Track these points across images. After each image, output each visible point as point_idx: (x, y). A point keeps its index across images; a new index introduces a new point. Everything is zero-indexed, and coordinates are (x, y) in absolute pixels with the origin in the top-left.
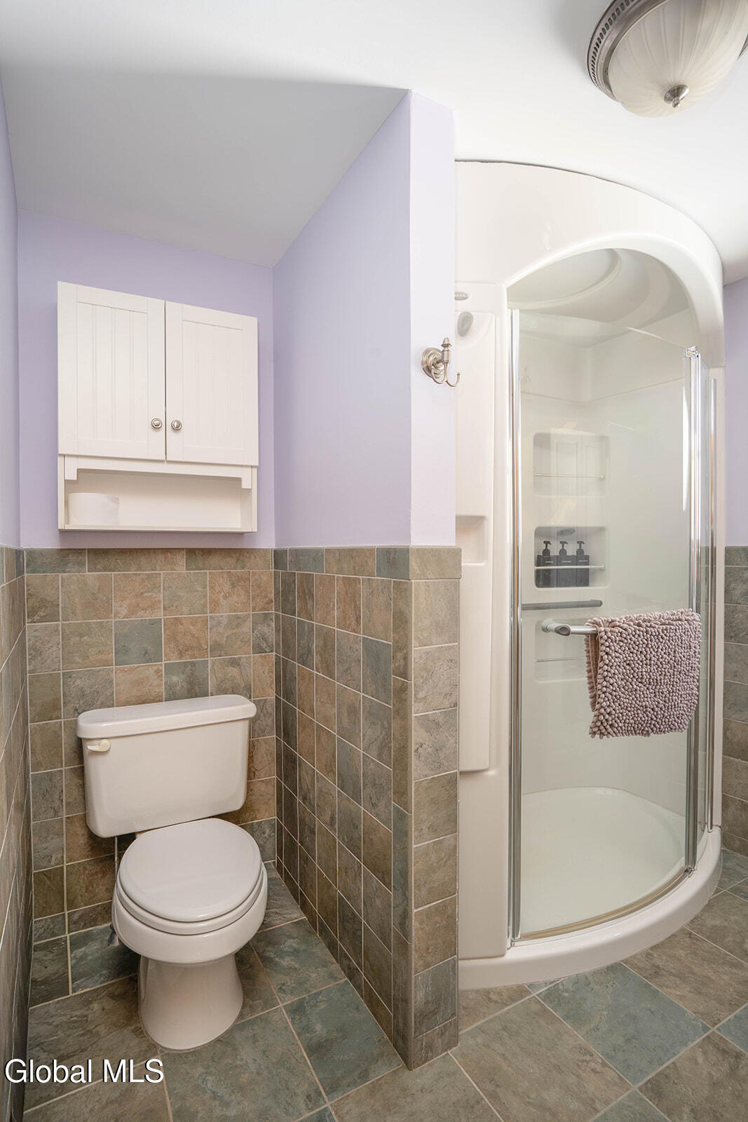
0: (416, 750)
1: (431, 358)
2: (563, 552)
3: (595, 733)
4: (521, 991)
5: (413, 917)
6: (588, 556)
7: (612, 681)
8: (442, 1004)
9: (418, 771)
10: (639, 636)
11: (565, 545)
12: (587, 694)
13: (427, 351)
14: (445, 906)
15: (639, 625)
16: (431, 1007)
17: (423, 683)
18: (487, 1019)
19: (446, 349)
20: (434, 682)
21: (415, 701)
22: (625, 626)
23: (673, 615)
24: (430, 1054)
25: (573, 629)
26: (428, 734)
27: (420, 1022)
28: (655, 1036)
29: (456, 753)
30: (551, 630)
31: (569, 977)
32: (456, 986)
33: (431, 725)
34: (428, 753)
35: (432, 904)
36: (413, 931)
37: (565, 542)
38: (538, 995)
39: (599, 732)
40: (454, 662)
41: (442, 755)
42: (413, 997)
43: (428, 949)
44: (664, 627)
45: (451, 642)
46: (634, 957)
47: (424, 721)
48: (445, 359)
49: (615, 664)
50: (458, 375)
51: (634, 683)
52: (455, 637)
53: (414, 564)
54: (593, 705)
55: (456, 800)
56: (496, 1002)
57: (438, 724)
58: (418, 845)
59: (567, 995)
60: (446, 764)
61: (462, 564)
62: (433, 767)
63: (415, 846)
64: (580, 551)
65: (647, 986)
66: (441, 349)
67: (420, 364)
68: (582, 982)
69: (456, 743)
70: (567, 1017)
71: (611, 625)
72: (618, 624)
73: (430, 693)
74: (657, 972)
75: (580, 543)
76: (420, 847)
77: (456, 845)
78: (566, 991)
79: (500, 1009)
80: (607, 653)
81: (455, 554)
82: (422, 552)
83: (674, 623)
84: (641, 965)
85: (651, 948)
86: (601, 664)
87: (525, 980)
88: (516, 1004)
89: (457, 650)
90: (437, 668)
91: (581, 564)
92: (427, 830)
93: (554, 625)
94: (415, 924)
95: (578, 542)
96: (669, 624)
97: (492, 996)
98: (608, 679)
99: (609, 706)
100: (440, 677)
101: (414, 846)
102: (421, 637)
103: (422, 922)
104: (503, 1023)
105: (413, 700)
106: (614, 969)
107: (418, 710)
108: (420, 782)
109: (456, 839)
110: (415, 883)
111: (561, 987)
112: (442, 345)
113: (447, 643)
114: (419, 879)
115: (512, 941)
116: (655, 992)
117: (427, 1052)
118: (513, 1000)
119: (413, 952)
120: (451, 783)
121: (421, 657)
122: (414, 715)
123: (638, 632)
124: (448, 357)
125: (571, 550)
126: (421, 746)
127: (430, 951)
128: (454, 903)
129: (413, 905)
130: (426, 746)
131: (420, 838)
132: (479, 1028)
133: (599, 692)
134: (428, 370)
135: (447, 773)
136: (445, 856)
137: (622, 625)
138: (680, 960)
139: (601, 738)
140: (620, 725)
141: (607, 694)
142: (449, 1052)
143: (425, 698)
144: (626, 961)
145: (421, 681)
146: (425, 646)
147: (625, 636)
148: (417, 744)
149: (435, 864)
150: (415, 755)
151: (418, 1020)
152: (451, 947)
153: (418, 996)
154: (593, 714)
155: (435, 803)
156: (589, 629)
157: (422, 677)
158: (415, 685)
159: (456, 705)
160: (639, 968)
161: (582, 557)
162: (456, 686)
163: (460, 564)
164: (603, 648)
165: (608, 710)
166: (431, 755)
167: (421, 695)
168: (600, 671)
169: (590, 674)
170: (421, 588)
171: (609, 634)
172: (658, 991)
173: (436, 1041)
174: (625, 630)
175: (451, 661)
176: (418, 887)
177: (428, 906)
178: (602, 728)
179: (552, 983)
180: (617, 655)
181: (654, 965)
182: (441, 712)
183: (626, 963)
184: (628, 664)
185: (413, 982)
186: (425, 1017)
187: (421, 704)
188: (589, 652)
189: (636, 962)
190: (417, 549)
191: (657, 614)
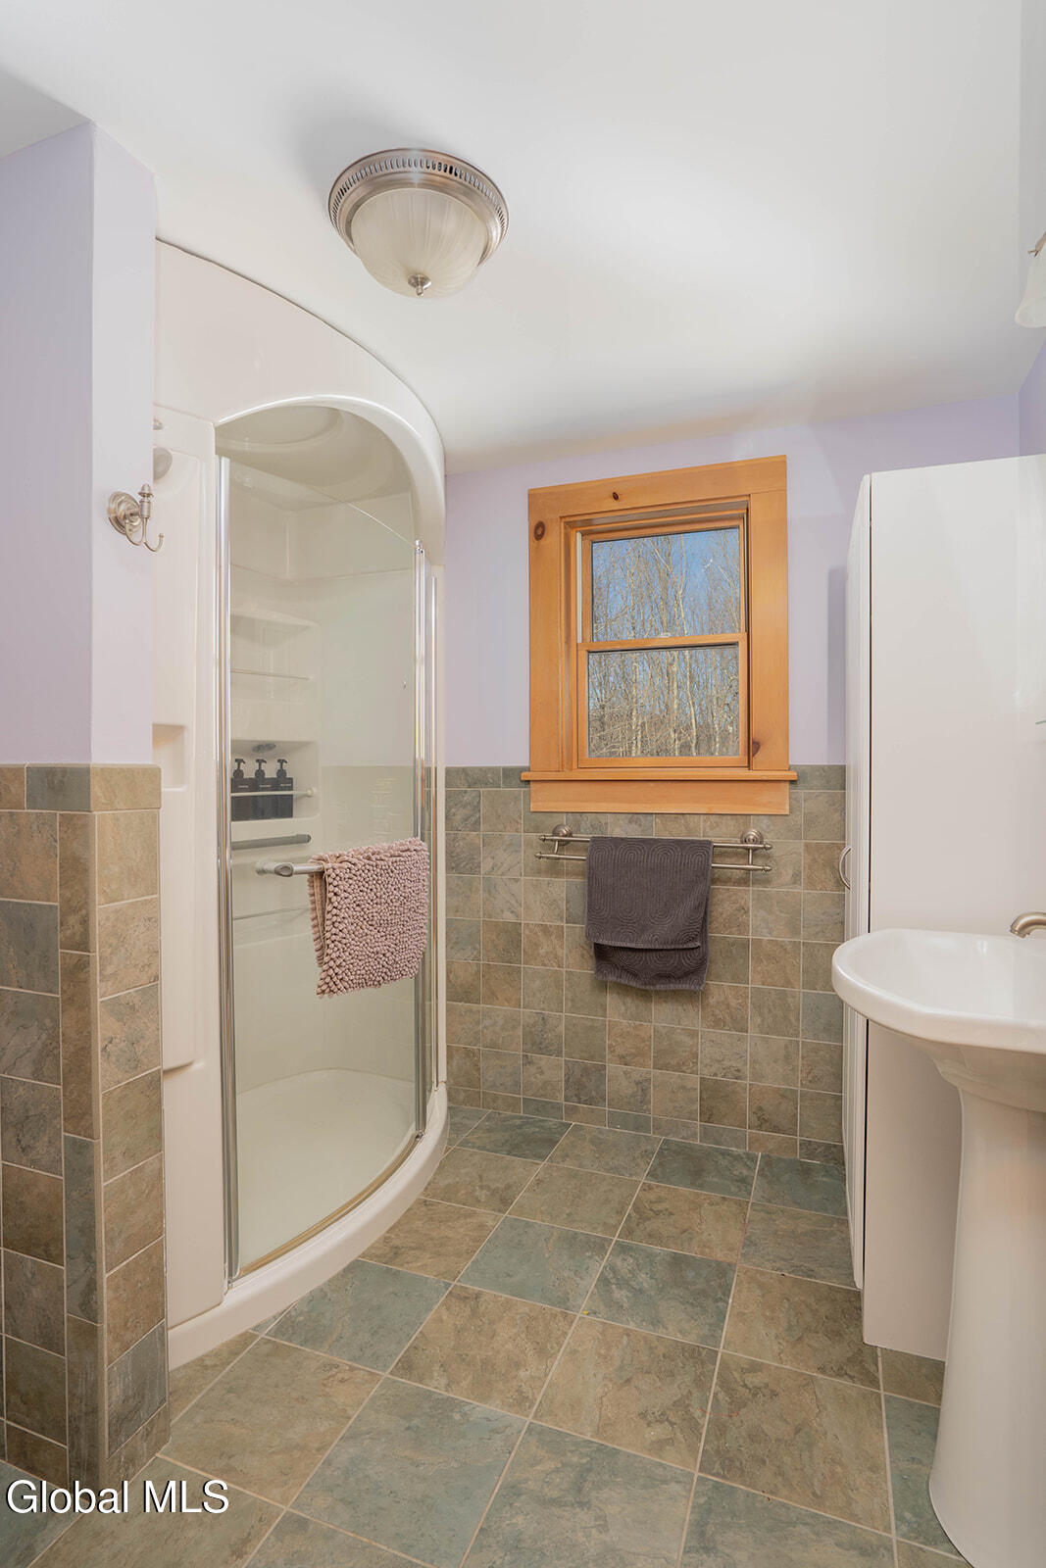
0: (104, 1049)
1: (122, 507)
2: (260, 773)
3: (323, 992)
4: (245, 1339)
5: (105, 1286)
6: (291, 779)
7: (341, 927)
8: (146, 1392)
9: (107, 1077)
10: (369, 870)
11: (284, 764)
12: (313, 946)
13: (116, 496)
14: (148, 1255)
15: (369, 859)
16: (132, 1403)
17: (111, 954)
18: (204, 1391)
19: (146, 499)
20: (127, 951)
21: (101, 981)
22: (354, 861)
23: (402, 845)
24: (131, 1470)
25: (296, 868)
26: (120, 1023)
27: (116, 1431)
28: (401, 1315)
29: (157, 1044)
30: (270, 872)
31: (302, 1299)
32: (165, 1362)
33: (124, 1010)
34: (121, 1050)
35: (131, 1259)
36: (105, 1304)
37: (263, 761)
38: (267, 1334)
39: (328, 990)
40: (153, 921)
41: (139, 1050)
42: (106, 1398)
43: (126, 1324)
44: (394, 859)
45: (148, 895)
46: (372, 1247)
47: (115, 1007)
48: (145, 513)
49: (344, 906)
50: (161, 536)
51: (364, 927)
52: (154, 887)
53: (97, 789)
54: (320, 958)
55: (160, 1108)
56: (215, 1365)
57: (133, 1008)
58: (109, 1182)
59: (301, 1318)
60: (146, 1061)
61: (163, 790)
62: (127, 1068)
63: (105, 1184)
64: (281, 773)
65: (388, 1271)
66: (138, 498)
67: (106, 512)
68: (318, 1299)
69: (158, 1029)
70: (304, 1343)
71: (339, 860)
72: (347, 858)
73: (122, 966)
74: (397, 1252)
75: (281, 762)
76: (111, 1184)
77: (161, 1169)
78: (301, 1314)
79: (221, 1372)
80: (335, 894)
81: (153, 775)
82: (108, 772)
83: (404, 854)
84: (379, 1253)
85: (388, 1232)
86: (329, 908)
87: (246, 1325)
88: (241, 1356)
89: (156, 904)
90: (130, 932)
91: (283, 789)
92: (121, 1157)
93: (272, 866)
94: (106, 1294)
95: (279, 761)
96: (399, 856)
97: (208, 1362)
98: (336, 925)
99: (339, 957)
100: (135, 943)
101: (103, 1184)
102: (108, 891)
103: (116, 1289)
104: (226, 1386)
105: (98, 978)
106: (352, 1268)
107: (105, 993)
108: (111, 1093)
109: (161, 1160)
110: (106, 1236)
111: (293, 1314)
112: (140, 494)
113: (143, 896)
114: (113, 1229)
115: (229, 1282)
116: (396, 1274)
117: (127, 1469)
118: (236, 1354)
119: (106, 1336)
120: (153, 1086)
121: (108, 919)
122: (99, 1000)
123: (368, 867)
124: (149, 511)
125: (270, 770)
126: (111, 1042)
127: (129, 1324)
128: (160, 1247)
129: (104, 1267)
130: (117, 1041)
131: (111, 1171)
132: (196, 1405)
133: (328, 942)
134: (118, 523)
135: (147, 1072)
136: (147, 1186)
137: (351, 859)
138: (417, 1231)
139: (330, 997)
140: (351, 977)
141: (336, 943)
142: (157, 1455)
143: (114, 974)
144: (363, 1255)
145: (109, 951)
146: (113, 902)
147: (354, 872)
148: (105, 1039)
149: (133, 1203)
150: (102, 1055)
151: (114, 1428)
152: (157, 1310)
153: (111, 1397)
154: (320, 970)
155: (131, 1117)
156: (315, 867)
157: (110, 946)
158: (100, 958)
159: (156, 978)
160: (377, 1256)
161: (283, 780)
162: (156, 952)
163: (160, 789)
164: (331, 888)
165: (338, 962)
166: (125, 1052)
167: (109, 970)
168: (328, 916)
169: (316, 921)
170: (106, 822)
171: (338, 871)
172: (399, 1271)
173: (139, 1448)
174: (354, 864)
175: (149, 919)
176: (110, 1241)
177: (125, 1263)
178: (331, 984)
179: (281, 1314)
180: (347, 895)
181: (392, 1247)
182: (136, 991)
183: (363, 1257)
184: (358, 905)
185: (106, 1378)
186: (124, 1421)
187: (110, 983)
188: (314, 895)
189: (373, 1251)
190: (102, 769)
191: (386, 845)
